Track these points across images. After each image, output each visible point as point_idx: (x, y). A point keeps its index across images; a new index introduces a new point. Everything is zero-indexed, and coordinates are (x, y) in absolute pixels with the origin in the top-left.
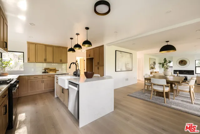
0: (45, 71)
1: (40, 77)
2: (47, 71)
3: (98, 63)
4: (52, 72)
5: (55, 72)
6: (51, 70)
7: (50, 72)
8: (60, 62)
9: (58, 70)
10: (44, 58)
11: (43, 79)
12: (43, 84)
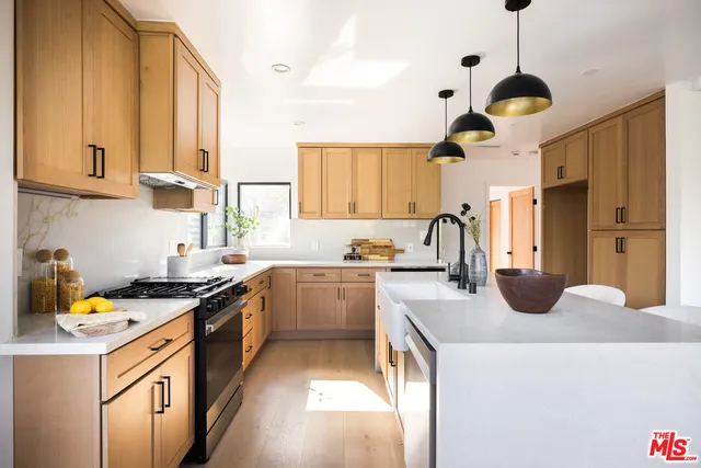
0: (354, 250)
1: (333, 276)
2: (358, 250)
3: (621, 215)
4: (378, 257)
5: (391, 259)
6: (376, 248)
7: (371, 257)
8: (409, 216)
9: (402, 251)
10: (348, 200)
11: (343, 285)
12: (344, 303)
